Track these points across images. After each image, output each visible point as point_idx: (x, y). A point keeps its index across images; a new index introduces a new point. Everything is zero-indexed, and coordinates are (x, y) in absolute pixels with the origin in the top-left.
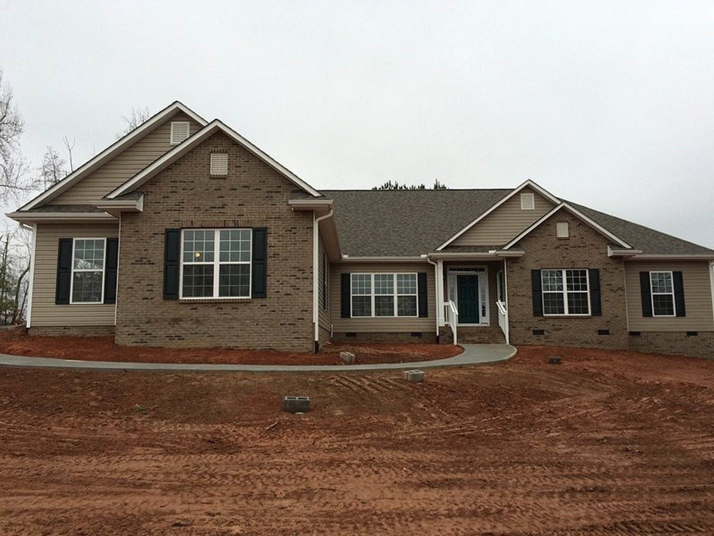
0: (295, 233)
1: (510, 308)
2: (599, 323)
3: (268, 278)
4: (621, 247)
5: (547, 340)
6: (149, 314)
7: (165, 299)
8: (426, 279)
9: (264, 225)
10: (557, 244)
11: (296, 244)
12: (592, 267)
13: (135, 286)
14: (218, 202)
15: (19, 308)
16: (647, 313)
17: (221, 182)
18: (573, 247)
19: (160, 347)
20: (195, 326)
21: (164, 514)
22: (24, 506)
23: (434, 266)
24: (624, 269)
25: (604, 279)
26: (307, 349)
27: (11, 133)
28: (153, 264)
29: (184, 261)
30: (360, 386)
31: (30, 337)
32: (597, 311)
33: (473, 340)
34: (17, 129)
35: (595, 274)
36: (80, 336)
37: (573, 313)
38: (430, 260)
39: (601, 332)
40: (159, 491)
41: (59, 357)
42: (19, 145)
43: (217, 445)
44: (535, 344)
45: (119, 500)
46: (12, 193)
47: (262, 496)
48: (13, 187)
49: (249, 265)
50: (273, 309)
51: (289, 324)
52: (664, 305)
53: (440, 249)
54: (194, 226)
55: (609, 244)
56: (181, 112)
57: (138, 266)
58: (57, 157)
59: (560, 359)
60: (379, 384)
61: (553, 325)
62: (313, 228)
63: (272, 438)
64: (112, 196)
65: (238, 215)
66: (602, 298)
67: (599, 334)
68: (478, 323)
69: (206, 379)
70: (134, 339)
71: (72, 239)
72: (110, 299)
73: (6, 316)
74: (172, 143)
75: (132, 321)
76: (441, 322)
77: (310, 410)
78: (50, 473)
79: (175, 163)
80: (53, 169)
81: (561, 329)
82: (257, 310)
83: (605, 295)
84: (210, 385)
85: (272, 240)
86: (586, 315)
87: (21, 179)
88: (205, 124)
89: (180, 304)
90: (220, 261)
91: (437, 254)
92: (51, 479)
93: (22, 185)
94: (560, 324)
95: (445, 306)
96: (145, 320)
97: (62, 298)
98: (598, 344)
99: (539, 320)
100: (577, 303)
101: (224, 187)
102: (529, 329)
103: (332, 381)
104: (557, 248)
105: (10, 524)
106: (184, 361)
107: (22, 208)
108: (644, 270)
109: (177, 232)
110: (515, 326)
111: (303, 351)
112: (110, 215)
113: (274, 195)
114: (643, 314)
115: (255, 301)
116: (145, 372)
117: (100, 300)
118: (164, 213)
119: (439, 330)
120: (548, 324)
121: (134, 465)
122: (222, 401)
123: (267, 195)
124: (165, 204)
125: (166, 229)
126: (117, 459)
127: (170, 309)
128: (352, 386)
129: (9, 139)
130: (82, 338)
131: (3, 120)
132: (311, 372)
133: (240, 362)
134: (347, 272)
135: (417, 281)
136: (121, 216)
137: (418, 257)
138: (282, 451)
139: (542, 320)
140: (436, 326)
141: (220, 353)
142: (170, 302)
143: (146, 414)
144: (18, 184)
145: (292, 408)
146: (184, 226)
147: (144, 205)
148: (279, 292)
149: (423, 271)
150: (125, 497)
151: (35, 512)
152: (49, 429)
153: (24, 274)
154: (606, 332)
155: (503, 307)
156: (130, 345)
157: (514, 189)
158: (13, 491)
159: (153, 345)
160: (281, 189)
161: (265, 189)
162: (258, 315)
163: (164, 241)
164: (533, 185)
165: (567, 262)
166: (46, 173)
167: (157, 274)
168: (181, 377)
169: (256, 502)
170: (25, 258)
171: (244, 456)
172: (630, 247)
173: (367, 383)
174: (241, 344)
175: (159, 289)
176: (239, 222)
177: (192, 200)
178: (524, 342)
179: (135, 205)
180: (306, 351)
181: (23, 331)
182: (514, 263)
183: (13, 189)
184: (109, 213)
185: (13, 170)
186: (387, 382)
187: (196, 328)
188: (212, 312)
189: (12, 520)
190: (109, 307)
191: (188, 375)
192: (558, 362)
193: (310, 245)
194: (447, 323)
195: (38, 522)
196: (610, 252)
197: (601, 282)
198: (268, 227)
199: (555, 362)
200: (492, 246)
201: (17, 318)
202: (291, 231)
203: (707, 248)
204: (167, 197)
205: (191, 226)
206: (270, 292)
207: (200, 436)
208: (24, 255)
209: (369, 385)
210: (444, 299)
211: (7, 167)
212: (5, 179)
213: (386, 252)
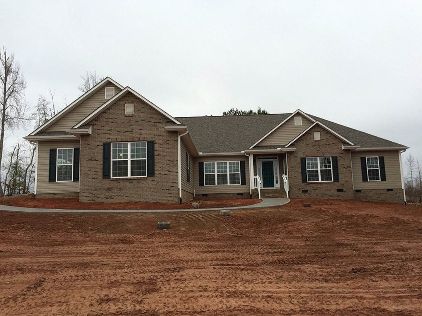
0: (169, 143)
1: (290, 179)
2: (338, 185)
3: (155, 166)
4: (349, 144)
5: (310, 195)
6: (96, 186)
7: (103, 178)
8: (244, 164)
9: (153, 140)
10: (314, 144)
11: (169, 149)
12: (334, 155)
13: (89, 172)
14: (129, 129)
15: (27, 185)
16: (365, 179)
17: (130, 118)
18: (323, 145)
19: (102, 203)
20: (119, 191)
21: (99, 262)
22: (44, 261)
23: (248, 157)
24: (351, 156)
25: (340, 161)
26: (176, 202)
27: (20, 89)
28: (97, 161)
29: (113, 159)
30: (197, 218)
31: (36, 199)
32: (336, 179)
33: (269, 196)
34: (23, 86)
35: (335, 159)
36: (61, 198)
37: (324, 180)
38: (246, 154)
39: (339, 190)
40: (97, 256)
41: (52, 208)
42: (25, 95)
43: (123, 241)
44: (303, 197)
45: (81, 258)
46: (21, 122)
47: (139, 256)
48: (21, 118)
49: (146, 160)
50: (158, 182)
51: (167, 189)
52: (374, 175)
53: (251, 148)
54: (117, 141)
55: (342, 143)
56: (110, 82)
57: (90, 162)
58: (45, 100)
59: (310, 205)
60: (207, 217)
61: (313, 187)
62: (177, 140)
63: (149, 239)
64: (76, 127)
65: (140, 135)
66: (339, 172)
67: (338, 191)
68: (274, 187)
69: (122, 216)
70: (89, 199)
71: (56, 149)
72: (76, 179)
73: (20, 190)
74: (106, 98)
75: (88, 190)
76: (252, 187)
77: (170, 228)
78: (53, 251)
79: (107, 109)
80: (43, 107)
81: (317, 189)
82: (150, 182)
83: (341, 170)
84: (124, 219)
85: (157, 147)
86: (331, 181)
87: (26, 114)
88: (123, 89)
89: (111, 180)
90: (131, 158)
91: (249, 151)
92: (53, 253)
93: (27, 117)
94: (316, 186)
95: (254, 179)
96: (93, 189)
97: (52, 179)
98: (337, 197)
99: (305, 185)
100: (326, 175)
101: (132, 121)
102: (300, 189)
103: (184, 216)
104: (314, 146)
105: (39, 265)
106: (113, 209)
107: (31, 134)
108: (363, 156)
109: (109, 144)
110: (292, 188)
111: (174, 203)
112: (75, 136)
113: (157, 124)
114: (363, 179)
115: (149, 178)
116: (93, 214)
117: (71, 180)
118: (102, 135)
119: (252, 191)
120: (310, 187)
121: (87, 248)
122: (129, 225)
123: (154, 124)
124: (103, 130)
125: (103, 143)
126: (80, 246)
127: (106, 183)
128: (193, 218)
129: (19, 92)
130: (63, 199)
131: (15, 82)
132: (175, 212)
133: (141, 209)
134: (201, 161)
135: (240, 165)
136: (81, 137)
137: (240, 153)
138: (152, 242)
139: (307, 185)
140: (250, 189)
141: (131, 205)
142: (106, 179)
143: (94, 231)
144: (24, 117)
145: (161, 227)
146: (112, 141)
147: (92, 131)
148: (161, 173)
149: (243, 160)
150: (83, 257)
151: (48, 262)
152: (50, 237)
153: (29, 166)
154: (341, 190)
155: (285, 178)
156: (86, 202)
157: (292, 114)
158: (39, 257)
159: (98, 201)
160: (161, 121)
161: (153, 121)
162: (151, 185)
163: (102, 149)
164: (301, 112)
165: (320, 153)
166: (39, 110)
167: (99, 165)
168: (111, 216)
169: (137, 258)
170: (29, 157)
171: (135, 245)
172: (353, 144)
173: (201, 216)
174: (142, 200)
175: (101, 174)
176: (140, 138)
177: (116, 128)
178: (297, 196)
179: (87, 131)
180: (175, 203)
181: (33, 196)
182: (291, 154)
183: (22, 120)
184: (75, 135)
185: (22, 109)
186: (211, 216)
187: (120, 192)
188: (127, 184)
189: (40, 264)
190: (76, 183)
191: (115, 215)
192: (309, 206)
193: (176, 149)
194: (256, 187)
195: (50, 265)
196: (343, 148)
197: (338, 163)
198: (155, 140)
199: (307, 206)
200: (279, 146)
201: (26, 190)
202: (166, 142)
203: (397, 144)
204: (104, 127)
205: (116, 141)
206: (156, 173)
207: (117, 238)
208: (28, 156)
209: (202, 217)
210: (254, 174)
211: (18, 107)
212: (17, 114)
213: (223, 150)
